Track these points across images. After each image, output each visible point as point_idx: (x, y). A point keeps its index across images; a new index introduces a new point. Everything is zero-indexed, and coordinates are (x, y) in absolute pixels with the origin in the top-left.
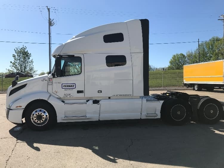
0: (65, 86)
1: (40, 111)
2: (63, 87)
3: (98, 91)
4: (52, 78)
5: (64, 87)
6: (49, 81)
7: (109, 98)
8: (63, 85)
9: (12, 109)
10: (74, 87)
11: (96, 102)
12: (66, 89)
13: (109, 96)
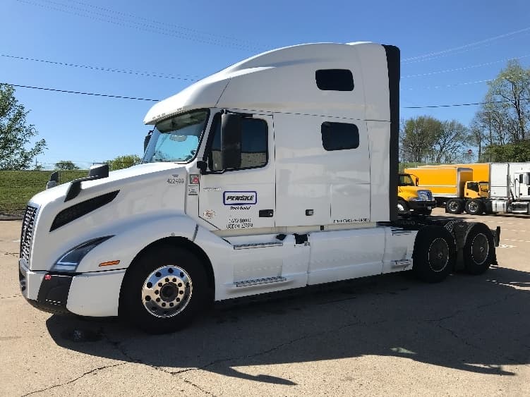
0: (232, 198)
1: (171, 271)
2: (227, 202)
3: (307, 211)
4: (198, 175)
5: (230, 201)
6: (191, 183)
7: (322, 228)
8: (227, 195)
9: (80, 274)
10: (254, 201)
11: (301, 239)
12: (233, 206)
13: (322, 224)
